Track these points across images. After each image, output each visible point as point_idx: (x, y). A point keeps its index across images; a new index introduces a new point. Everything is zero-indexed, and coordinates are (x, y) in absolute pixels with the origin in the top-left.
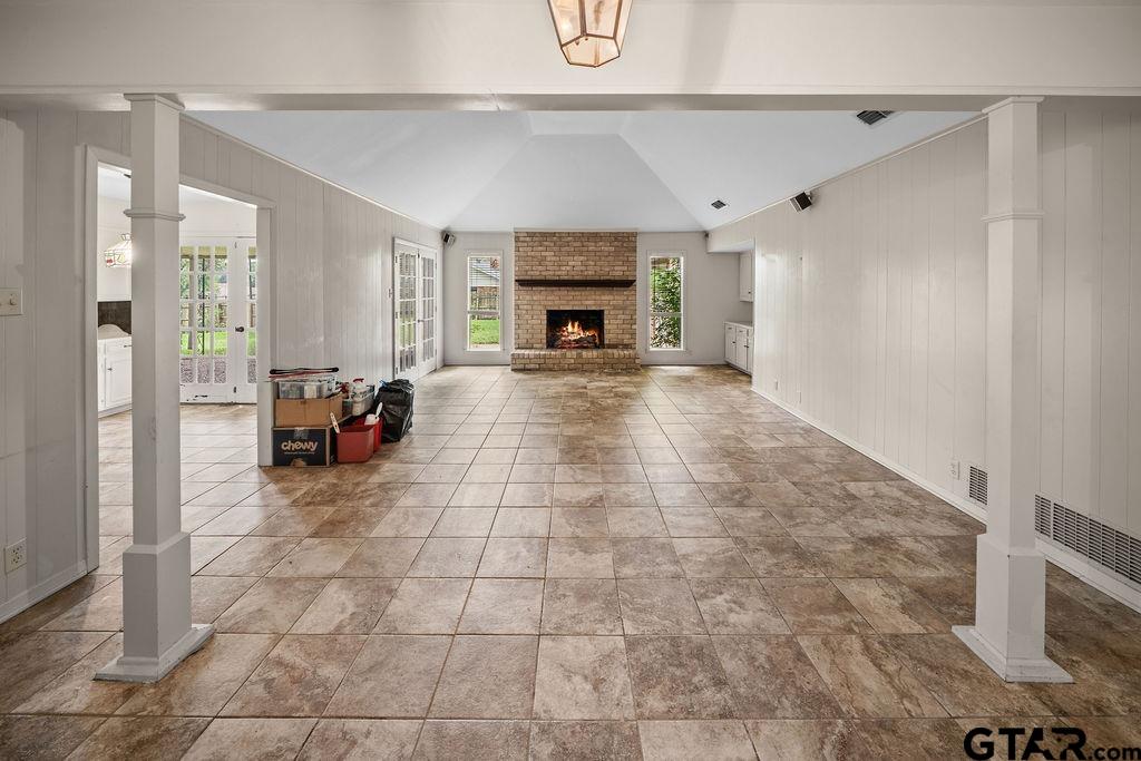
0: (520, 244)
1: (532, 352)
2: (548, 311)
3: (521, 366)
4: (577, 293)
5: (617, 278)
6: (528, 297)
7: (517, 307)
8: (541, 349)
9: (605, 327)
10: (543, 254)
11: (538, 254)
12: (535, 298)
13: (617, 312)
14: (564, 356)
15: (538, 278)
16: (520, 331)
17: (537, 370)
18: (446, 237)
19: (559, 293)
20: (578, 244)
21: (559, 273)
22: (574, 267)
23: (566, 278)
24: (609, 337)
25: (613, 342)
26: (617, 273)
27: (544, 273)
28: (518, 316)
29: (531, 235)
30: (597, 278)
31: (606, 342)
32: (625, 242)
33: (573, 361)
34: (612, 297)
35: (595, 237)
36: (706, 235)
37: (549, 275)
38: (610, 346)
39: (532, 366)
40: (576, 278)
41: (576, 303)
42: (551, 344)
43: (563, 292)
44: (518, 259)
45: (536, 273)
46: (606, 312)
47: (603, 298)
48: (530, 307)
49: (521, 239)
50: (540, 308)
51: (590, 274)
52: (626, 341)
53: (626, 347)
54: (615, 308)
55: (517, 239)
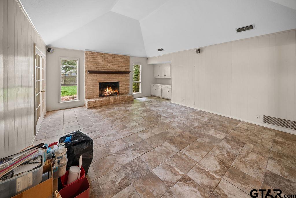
0: (88, 56)
1: (94, 100)
2: (99, 83)
3: (92, 106)
4: (110, 76)
5: (124, 71)
6: (91, 78)
7: (86, 82)
8: (97, 98)
9: (120, 87)
10: (98, 61)
11: (95, 61)
12: (94, 78)
13: (123, 82)
14: (109, 99)
15: (96, 70)
16: (88, 92)
17: (100, 106)
18: (49, 49)
19: (104, 76)
20: (111, 58)
21: (104, 68)
22: (109, 66)
23: (107, 70)
24: (121, 91)
25: (123, 92)
26: (123, 69)
27: (98, 68)
28: (87, 86)
29: (93, 53)
30: (117, 71)
31: (120, 93)
32: (126, 59)
33: (112, 101)
34: (122, 77)
35: (117, 56)
36: (147, 59)
37: (100, 69)
38: (121, 94)
39: (97, 105)
40: (110, 70)
41: (110, 79)
42: (101, 96)
43: (106, 76)
44: (87, 62)
45: (95, 68)
46: (120, 83)
47: (119, 77)
48: (92, 82)
49: (89, 54)
50: (96, 82)
51: (115, 69)
52: (126, 92)
53: (127, 94)
54: (123, 81)
55: (86, 54)
